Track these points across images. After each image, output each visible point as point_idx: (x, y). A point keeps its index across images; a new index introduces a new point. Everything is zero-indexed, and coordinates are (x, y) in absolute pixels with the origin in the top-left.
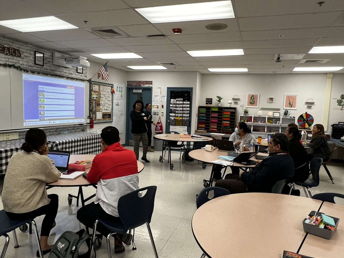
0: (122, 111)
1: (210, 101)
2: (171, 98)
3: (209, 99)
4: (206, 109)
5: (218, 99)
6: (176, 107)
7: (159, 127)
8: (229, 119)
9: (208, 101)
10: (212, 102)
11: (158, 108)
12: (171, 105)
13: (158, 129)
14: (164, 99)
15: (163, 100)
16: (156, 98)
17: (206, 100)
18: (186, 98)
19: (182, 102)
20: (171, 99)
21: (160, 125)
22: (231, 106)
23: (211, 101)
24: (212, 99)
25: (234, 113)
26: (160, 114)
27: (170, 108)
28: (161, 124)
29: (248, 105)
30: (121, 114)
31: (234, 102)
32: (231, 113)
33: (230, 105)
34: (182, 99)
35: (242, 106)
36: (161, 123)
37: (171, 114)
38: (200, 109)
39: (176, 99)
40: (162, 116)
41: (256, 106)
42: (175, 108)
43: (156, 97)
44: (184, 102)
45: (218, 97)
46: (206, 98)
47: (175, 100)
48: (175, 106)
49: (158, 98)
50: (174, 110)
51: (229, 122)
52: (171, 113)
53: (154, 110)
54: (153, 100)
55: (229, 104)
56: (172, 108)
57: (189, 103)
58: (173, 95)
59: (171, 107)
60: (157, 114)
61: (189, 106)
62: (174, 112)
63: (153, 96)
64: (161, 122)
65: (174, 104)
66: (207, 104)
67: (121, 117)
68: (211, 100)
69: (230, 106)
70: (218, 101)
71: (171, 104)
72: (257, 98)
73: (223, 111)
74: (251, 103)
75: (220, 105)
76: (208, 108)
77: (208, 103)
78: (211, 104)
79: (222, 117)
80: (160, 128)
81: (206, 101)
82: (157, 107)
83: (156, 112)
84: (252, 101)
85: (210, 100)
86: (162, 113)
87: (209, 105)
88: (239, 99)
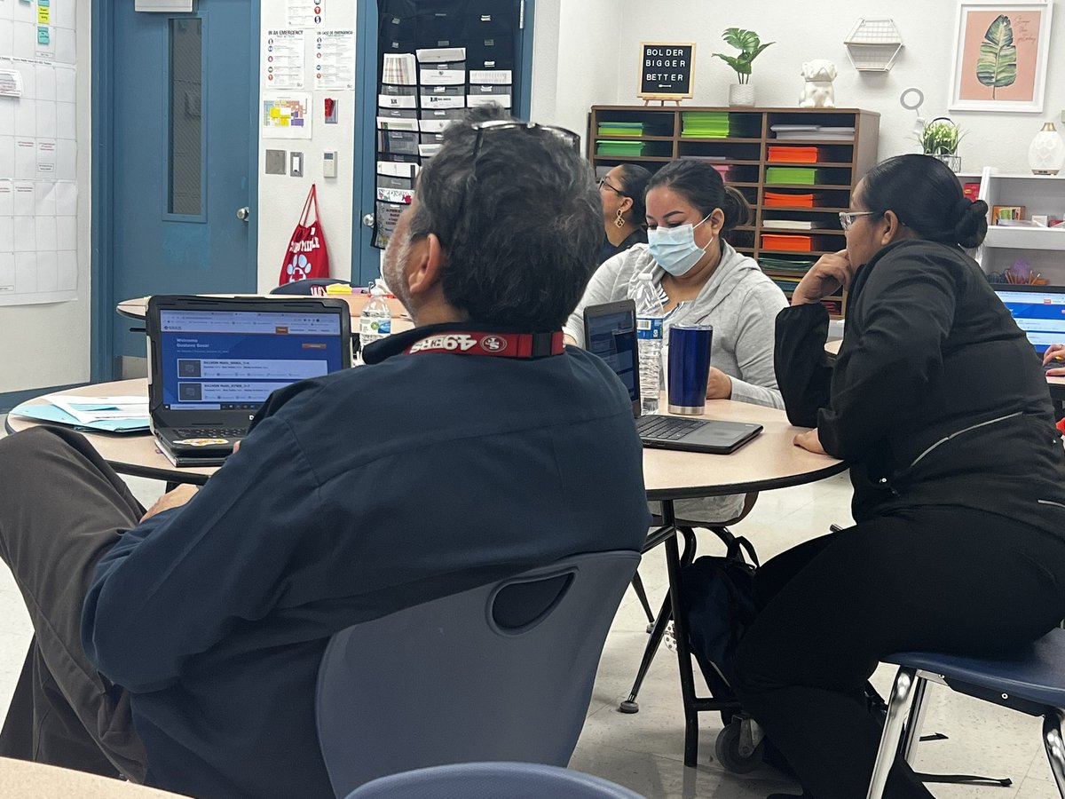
0: (47, 147)
1: (671, 70)
2: (384, 48)
3: (664, 48)
4: (646, 131)
5: (736, 53)
6: (419, 112)
7: (303, 260)
8: (806, 203)
9: (663, 69)
10: (686, 71)
11: (299, 123)
12: (385, 101)
13: (297, 275)
14: (338, 54)
15: (332, 60)
16: (285, 52)
17: (646, 57)
18: (489, 43)
19: (457, 77)
20: (386, 56)
21: (311, 245)
22: (827, 103)
23: (678, 70)
24: (687, 50)
25: (844, 152)
26: (315, 170)
27: (380, 120)
28: (322, 242)
29: (966, 94)
30: (45, 167)
31: (863, 72)
32: (829, 151)
33: (821, 90)
34: (459, 53)
35: (912, 99)
36: (319, 233)
37: (385, 168)
38: (604, 131)
39: (419, 52)
40: (331, 179)
41: (1028, 95)
42: (412, 124)
43: (285, 40)
44: (477, 76)
45: (735, 36)
46: (646, 47)
47: (410, 58)
48: (408, 101)
49: (298, 44)
50: (407, 134)
51: (806, 226)
52: (387, 156)
53: (271, 135)
54: (264, 65)
55: (810, 87)
56: (393, 123)
57: (505, 77)
58: (396, 21)
59: (389, 111)
60: (296, 167)
61: (505, 101)
62: (408, 147)
63: (264, 37)
64: (317, 225)
65: (402, 89)
66: (647, 87)
67: (46, 191)
68: (679, 58)
69: (822, 98)
70: (731, 62)
71: (380, 87)
72: (1034, 39)
73: (764, 140)
74: (985, 78)
75: (744, 98)
76: (659, 123)
77: (657, 82)
78: (683, 87)
79: (760, 185)
80: (308, 270)
81: (646, 70)
82: (296, 114)
83: (284, 152)
84: (991, 57)
85: (671, 58)
86: (328, 156)
87: (670, 100)
88: (893, 50)
